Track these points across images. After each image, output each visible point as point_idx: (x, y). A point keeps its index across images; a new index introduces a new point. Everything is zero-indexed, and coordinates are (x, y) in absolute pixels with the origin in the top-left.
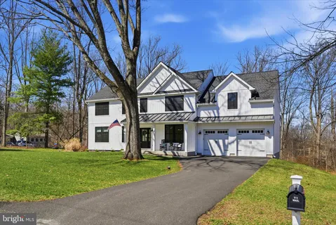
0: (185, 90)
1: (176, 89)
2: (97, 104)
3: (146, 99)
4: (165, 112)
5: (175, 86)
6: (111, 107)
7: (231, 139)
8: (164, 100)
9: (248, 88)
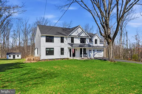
0: (86, 37)
1: (84, 36)
2: (46, 36)
3: (74, 38)
4: (80, 43)
5: (83, 35)
6: (55, 39)
7: (96, 52)
8: (80, 39)
9: (99, 38)
